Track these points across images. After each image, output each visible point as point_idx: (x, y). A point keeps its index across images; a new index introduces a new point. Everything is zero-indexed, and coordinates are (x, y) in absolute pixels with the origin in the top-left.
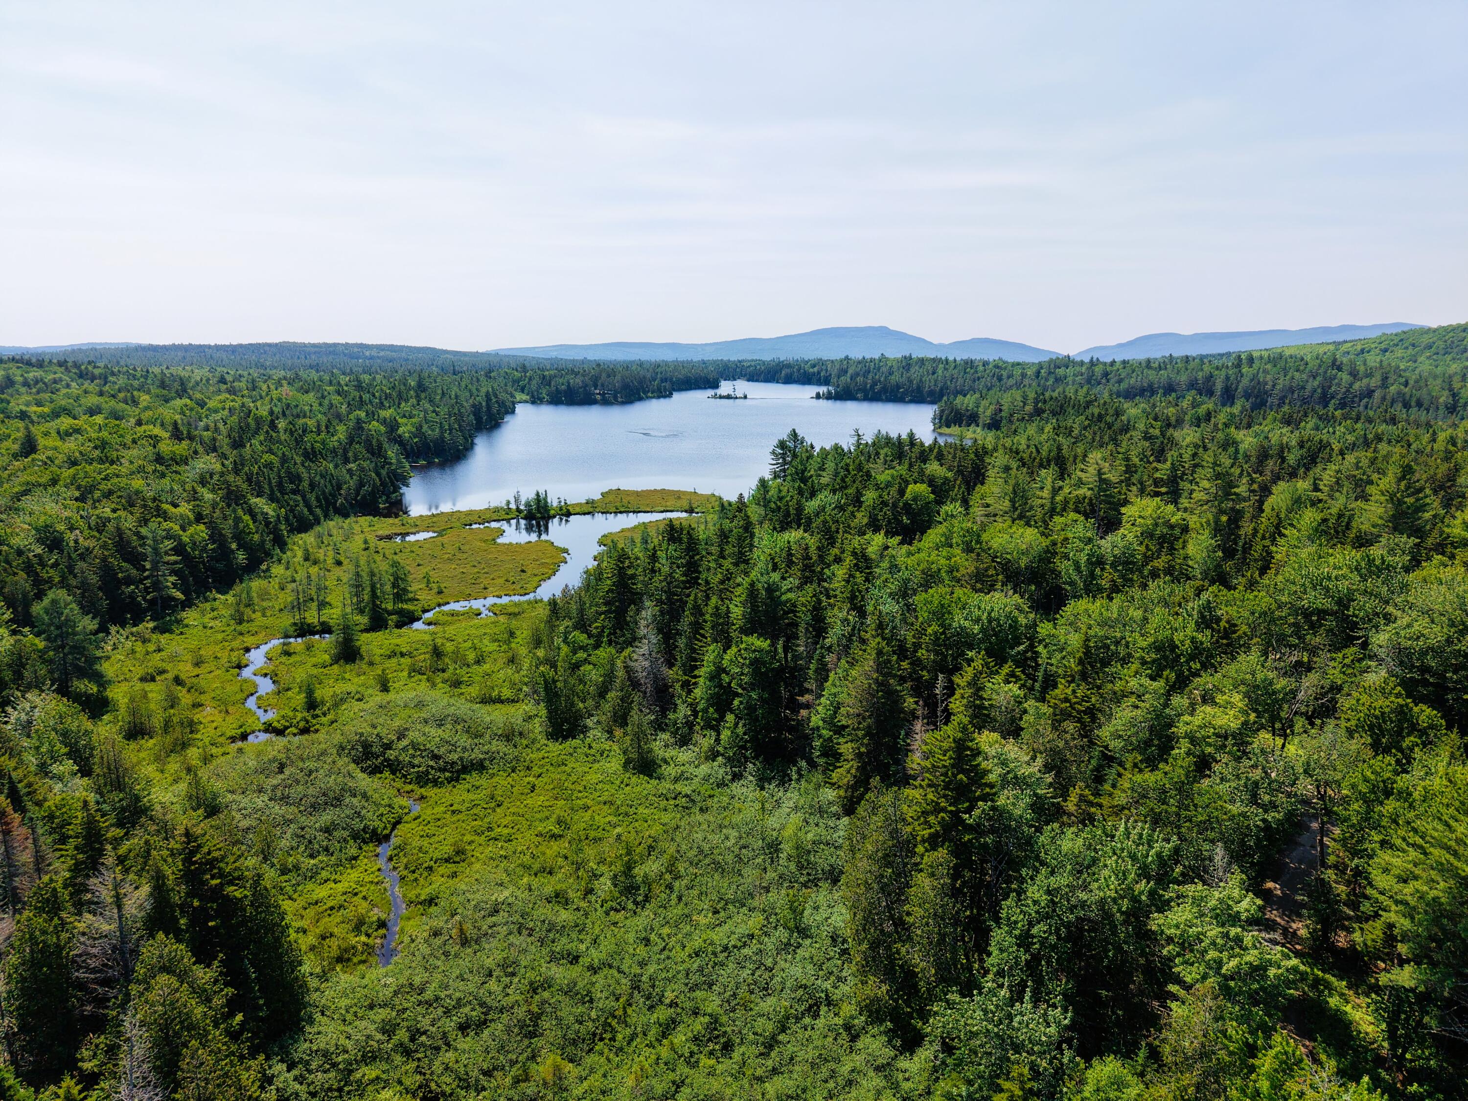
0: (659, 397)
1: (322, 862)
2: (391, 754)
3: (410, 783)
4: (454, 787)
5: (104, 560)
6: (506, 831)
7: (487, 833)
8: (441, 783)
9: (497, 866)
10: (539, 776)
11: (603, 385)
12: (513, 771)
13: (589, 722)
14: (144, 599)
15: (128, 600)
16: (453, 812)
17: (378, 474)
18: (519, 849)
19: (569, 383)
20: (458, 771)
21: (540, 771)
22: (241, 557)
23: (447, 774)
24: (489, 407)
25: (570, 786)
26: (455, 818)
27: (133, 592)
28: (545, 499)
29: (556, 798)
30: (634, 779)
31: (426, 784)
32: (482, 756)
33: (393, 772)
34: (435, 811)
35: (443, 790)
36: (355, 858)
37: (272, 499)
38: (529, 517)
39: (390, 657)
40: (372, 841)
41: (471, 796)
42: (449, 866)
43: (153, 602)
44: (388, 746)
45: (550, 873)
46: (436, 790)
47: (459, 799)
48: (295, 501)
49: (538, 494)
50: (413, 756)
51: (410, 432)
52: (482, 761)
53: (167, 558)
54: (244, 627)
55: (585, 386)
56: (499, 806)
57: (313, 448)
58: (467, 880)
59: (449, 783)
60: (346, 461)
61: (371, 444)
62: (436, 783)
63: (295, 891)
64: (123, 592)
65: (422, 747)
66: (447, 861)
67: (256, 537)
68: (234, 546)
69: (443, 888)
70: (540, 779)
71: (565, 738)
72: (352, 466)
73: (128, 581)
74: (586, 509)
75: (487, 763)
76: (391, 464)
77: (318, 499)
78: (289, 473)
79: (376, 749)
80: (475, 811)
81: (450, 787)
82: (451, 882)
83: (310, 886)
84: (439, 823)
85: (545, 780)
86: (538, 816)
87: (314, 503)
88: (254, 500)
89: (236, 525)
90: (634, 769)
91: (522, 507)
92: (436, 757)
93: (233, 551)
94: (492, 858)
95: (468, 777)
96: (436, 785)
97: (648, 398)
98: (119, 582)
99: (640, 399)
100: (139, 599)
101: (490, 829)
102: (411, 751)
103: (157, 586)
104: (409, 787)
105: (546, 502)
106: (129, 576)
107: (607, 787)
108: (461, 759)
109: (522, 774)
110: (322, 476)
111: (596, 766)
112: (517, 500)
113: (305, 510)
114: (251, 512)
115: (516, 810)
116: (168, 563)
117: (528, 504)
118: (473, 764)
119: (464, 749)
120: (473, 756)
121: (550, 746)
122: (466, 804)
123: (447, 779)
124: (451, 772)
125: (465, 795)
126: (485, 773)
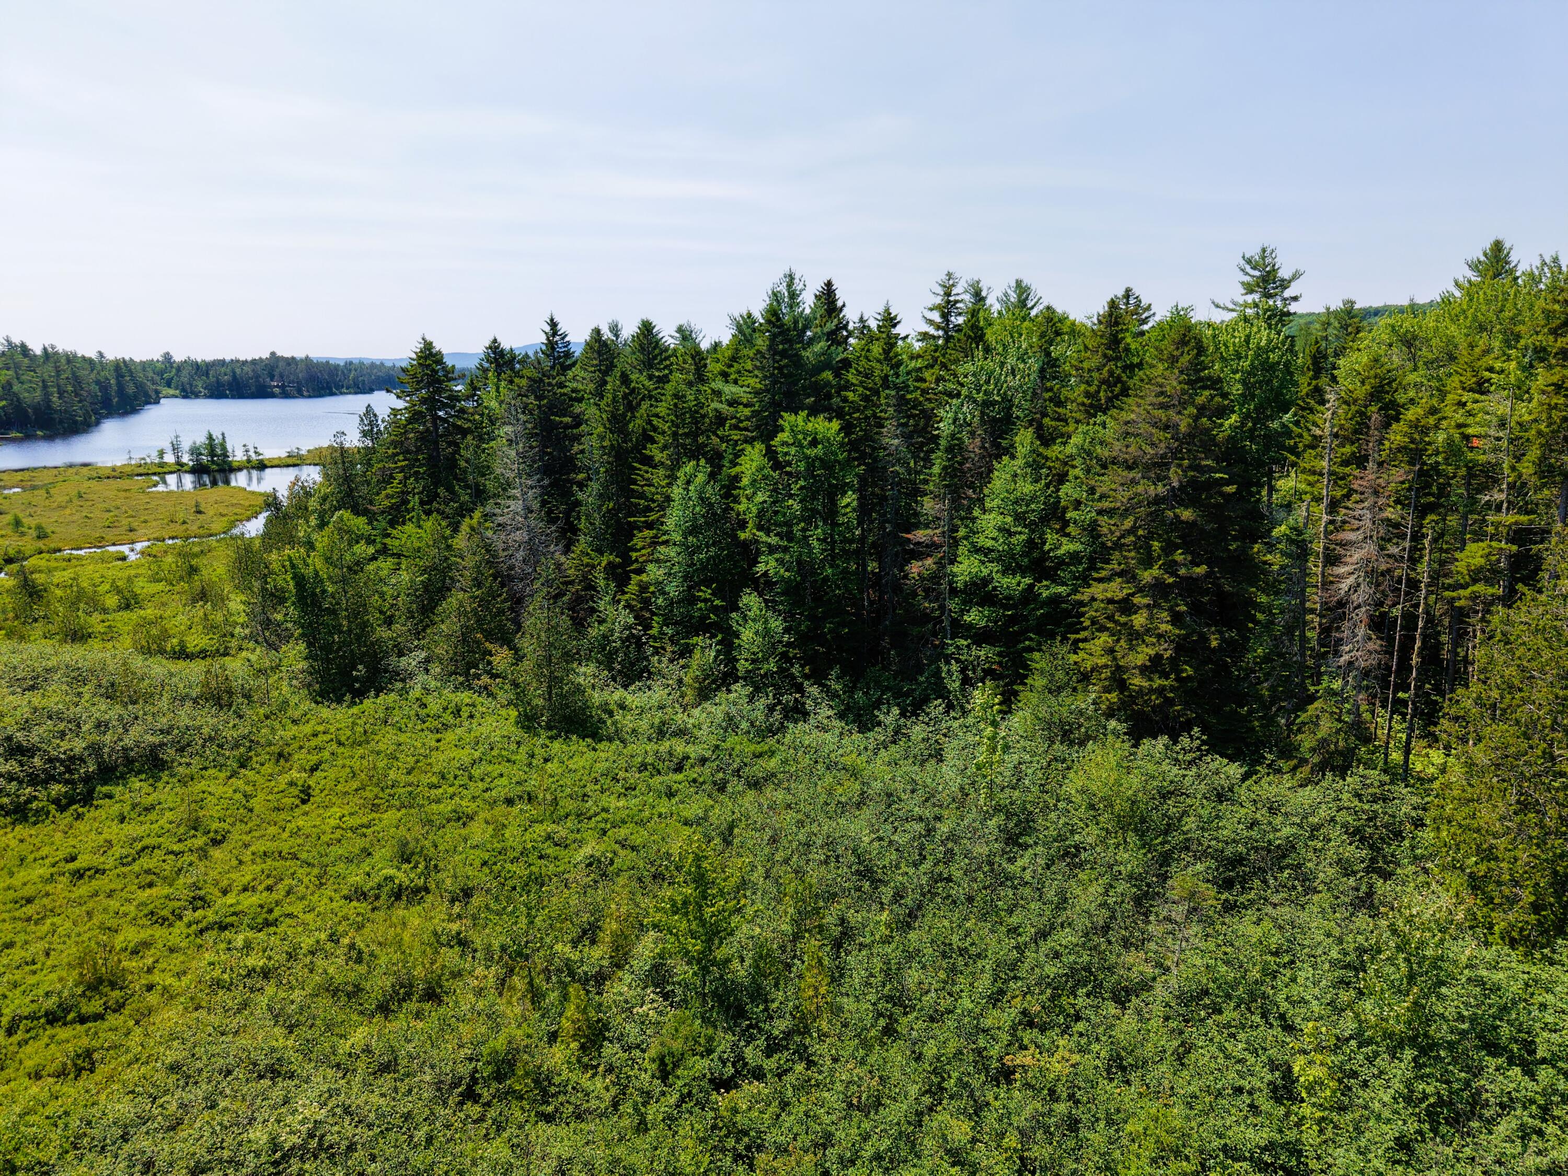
0: (356, 393)
4: (79, 817)
6: (250, 901)
7: (189, 915)
8: (37, 812)
9: (245, 1005)
10: (314, 769)
11: (281, 376)
12: (243, 766)
13: (410, 662)
16: (79, 875)
18: (307, 942)
19: (234, 373)
20: (87, 779)
21: (314, 759)
23: (57, 789)
25: (404, 779)
26: (83, 889)
28: (223, 446)
29: (375, 808)
30: (556, 746)
32: (156, 740)
34: (16, 881)
35: (45, 829)
38: (198, 470)
41: (131, 829)
42: (63, 1033)
45: (433, 995)
46: (21, 830)
47: (95, 839)
49: (210, 437)
52: (154, 749)
55: (257, 377)
56: (216, 843)
58: (132, 1074)
59: (62, 809)
62: (22, 813)
66: (53, 1018)
69: (36, 1125)
70: (318, 774)
71: (359, 695)
74: (290, 461)
75: (170, 753)
80: (146, 862)
81: (66, 818)
82: (71, 1090)
84: (29, 910)
85: (332, 774)
86: (337, 850)
90: (549, 728)
91: (186, 459)
92: (19, 751)
94: (218, 984)
95: (117, 790)
96: (25, 819)
97: (342, 393)
99: (332, 394)
101: (199, 901)
105: (223, 447)
107: (496, 769)
108: (95, 749)
109: (268, 769)
111: (450, 736)
112: (175, 449)
115: (270, 846)
117: (195, 451)
118: (129, 762)
119: (101, 726)
120: (128, 741)
121: (325, 712)
122: (117, 851)
123: (56, 802)
124: (67, 782)
125: (113, 831)
126: (165, 776)
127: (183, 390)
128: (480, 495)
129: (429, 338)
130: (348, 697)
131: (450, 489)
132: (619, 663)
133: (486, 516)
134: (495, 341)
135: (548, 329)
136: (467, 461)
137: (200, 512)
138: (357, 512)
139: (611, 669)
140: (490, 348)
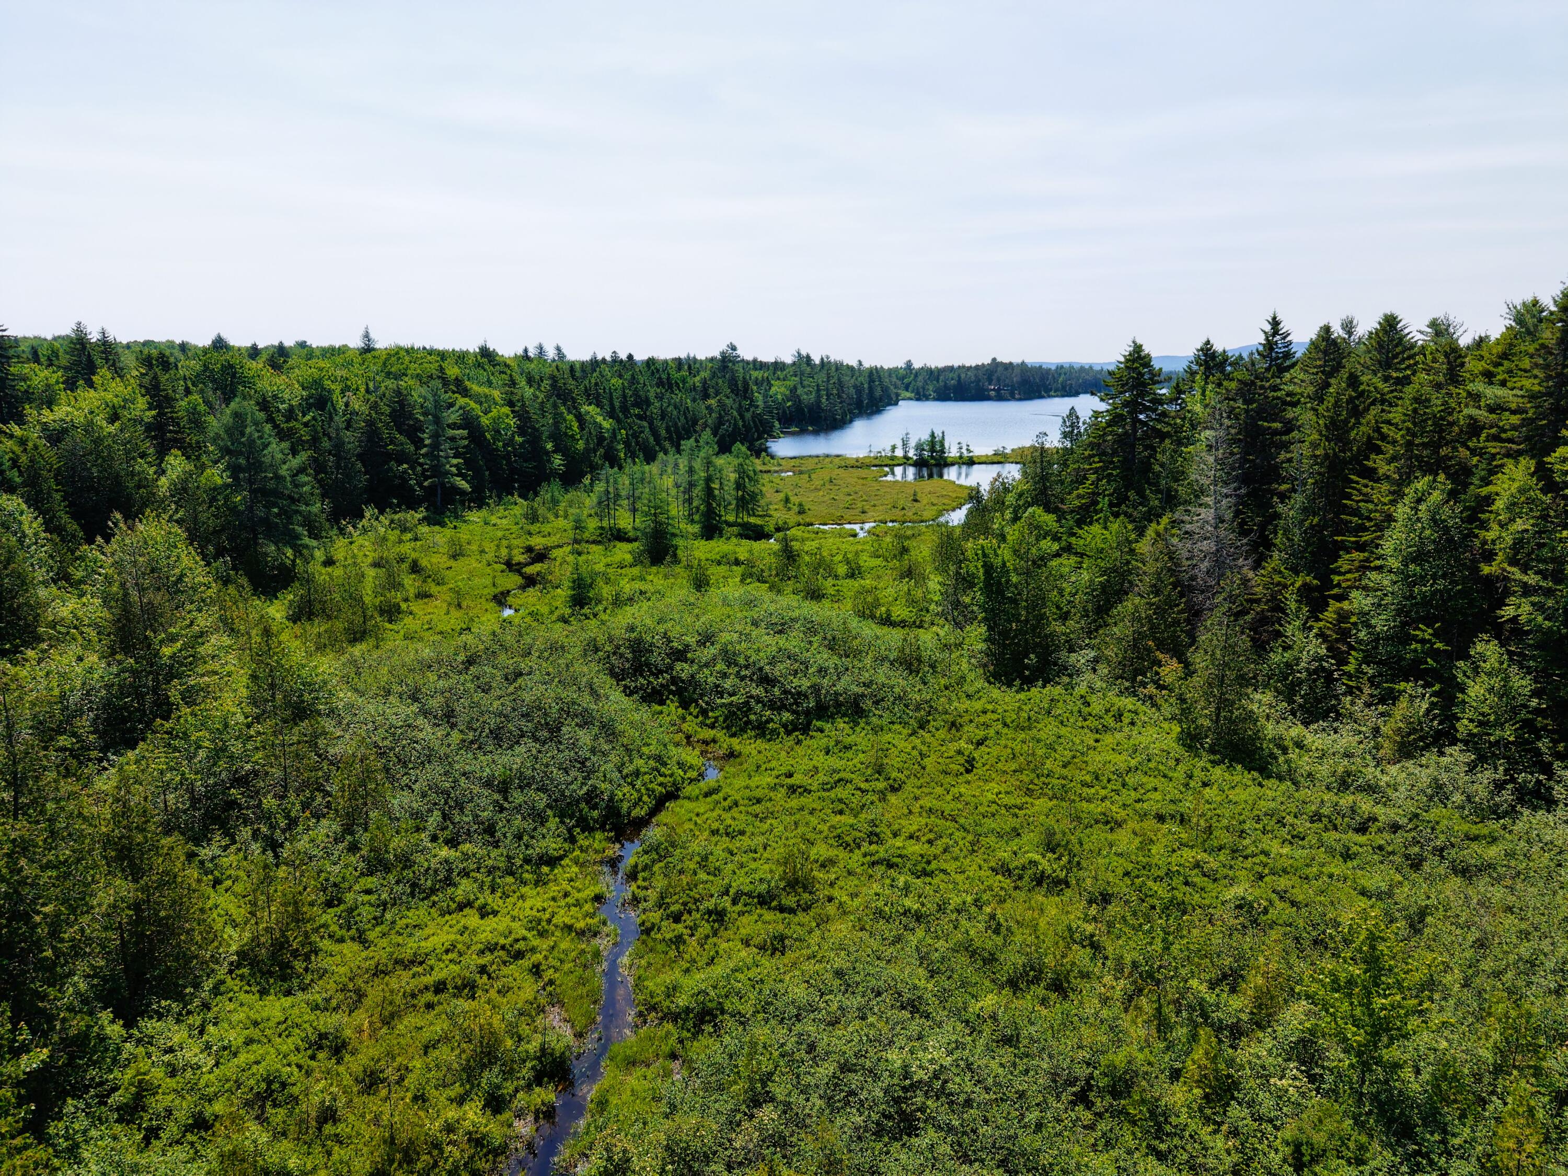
0: (1063, 396)
1: (466, 857)
2: (683, 670)
3: (712, 726)
4: (799, 742)
5: (370, 423)
6: (914, 849)
7: (865, 846)
8: (773, 731)
9: (898, 939)
10: (980, 743)
11: (999, 380)
12: (922, 727)
13: (1080, 659)
14: (420, 484)
15: (397, 481)
16: (792, 789)
17: (742, 417)
18: (955, 901)
19: (959, 377)
20: (807, 713)
21: (981, 734)
22: (557, 461)
23: (787, 716)
24: (871, 389)
25: (1059, 771)
26: (794, 803)
27: (405, 472)
29: (1029, 792)
30: (1218, 772)
31: (743, 730)
32: (860, 690)
33: (685, 705)
34: (753, 784)
35: (775, 746)
36: (552, 861)
37: (611, 414)
38: (920, 464)
39: (719, 563)
40: (603, 828)
41: (834, 762)
42: (769, 916)
43: (431, 490)
44: (680, 655)
46: (760, 744)
47: (806, 764)
48: (640, 427)
49: (933, 435)
50: (725, 675)
51: (782, 394)
52: (859, 697)
53: (451, 433)
54: (534, 528)
55: (978, 381)
56: (894, 790)
57: (668, 378)
58: (810, 967)
59: (789, 733)
60: (706, 396)
61: (736, 385)
62: (762, 730)
63: (378, 921)
64: (391, 469)
65: (741, 661)
66: (764, 900)
67: (581, 445)
68: (549, 446)
69: (741, 982)
70: (982, 748)
71: (1028, 682)
72: (712, 402)
73: (401, 458)
74: (996, 459)
75: (867, 704)
76: (757, 407)
77: (668, 429)
78: (636, 394)
79: (656, 658)
80: (841, 792)
81: (789, 741)
82: (768, 964)
83: (419, 913)
84: (758, 808)
85: (995, 751)
86: (990, 823)
87: (663, 433)
88: (585, 408)
89: (556, 424)
90: (1212, 751)
91: (911, 454)
92: (766, 681)
93: (547, 453)
94: (879, 914)
95: (827, 726)
96: (762, 735)
97: (1049, 396)
98: (389, 456)
99: (1041, 397)
100: (412, 482)
101: (874, 837)
102: (720, 666)
103: (437, 471)
104: (708, 734)
105: (942, 445)
106: (403, 451)
107: (1151, 782)
108: (816, 689)
109: (942, 734)
110: (676, 407)
111: (1108, 739)
112: (905, 444)
113: (651, 439)
114: (580, 418)
115: (936, 804)
116: (453, 439)
117: (919, 447)
118: (838, 705)
119: (822, 671)
120: (839, 688)
121: (996, 693)
122: (821, 778)
123: (785, 726)
124: (794, 712)
125: (820, 759)
126: (862, 722)
127: (918, 393)
128: (1171, 500)
129: (1139, 342)
130: (1017, 682)
131: (1141, 494)
132: (1302, 697)
133: (1174, 523)
134: (1208, 342)
135: (1268, 328)
136: (1162, 465)
137: (916, 501)
138: (1048, 510)
139: (1291, 701)
140: (1202, 350)
